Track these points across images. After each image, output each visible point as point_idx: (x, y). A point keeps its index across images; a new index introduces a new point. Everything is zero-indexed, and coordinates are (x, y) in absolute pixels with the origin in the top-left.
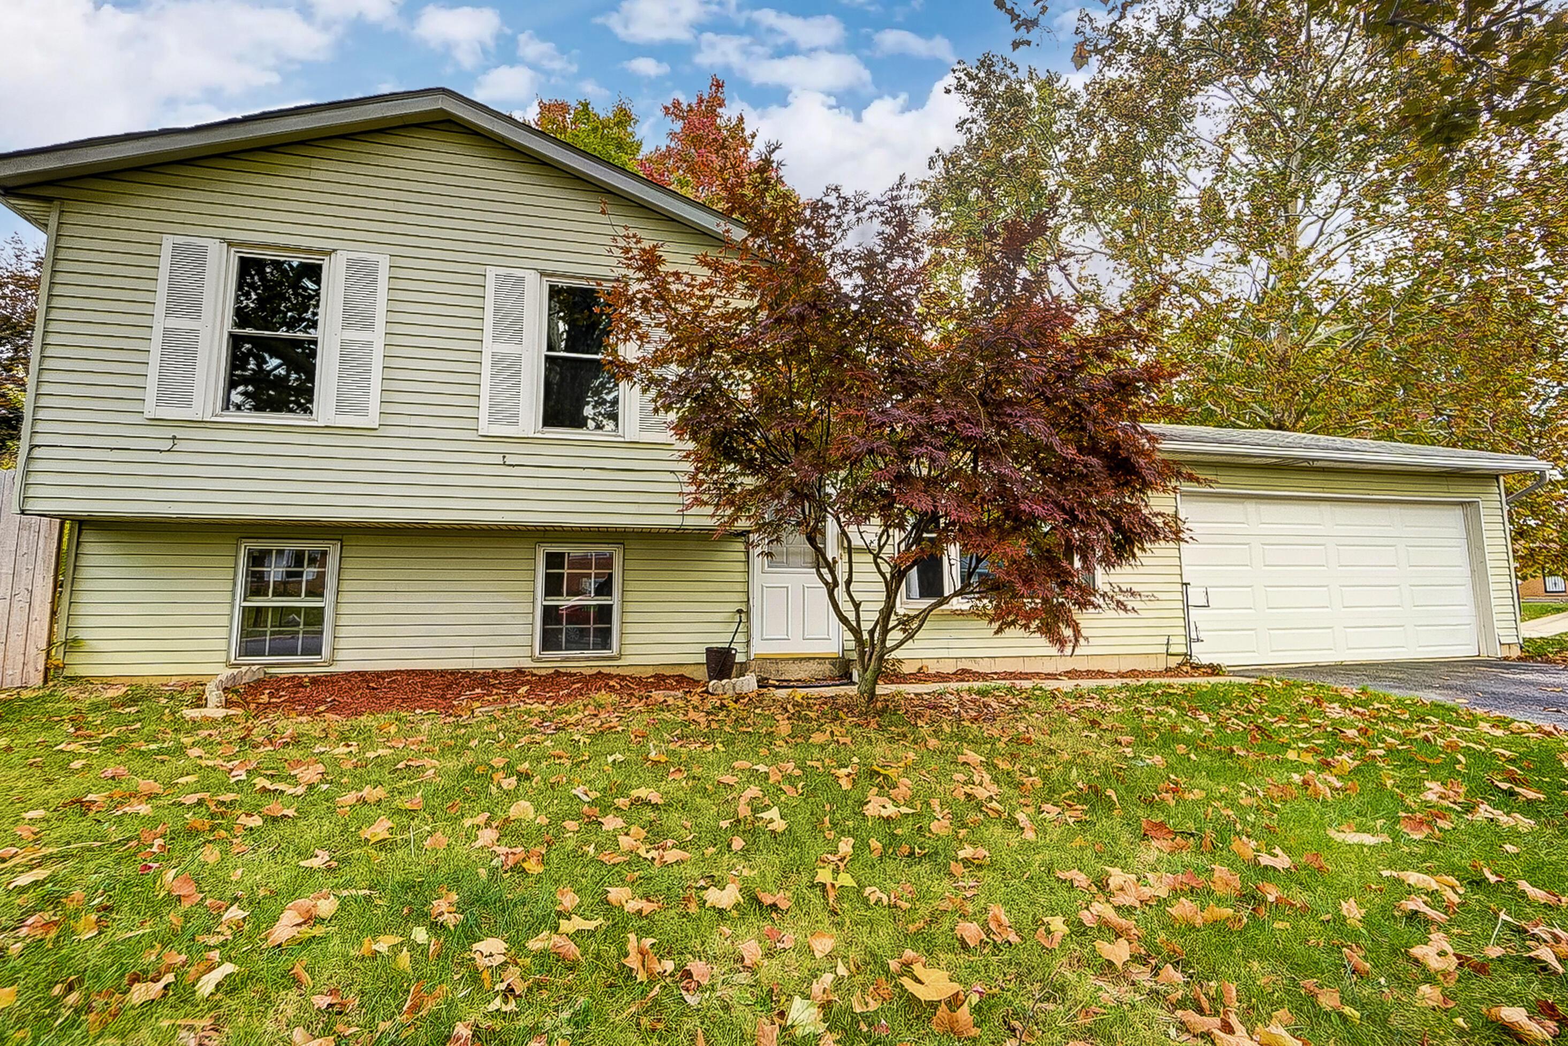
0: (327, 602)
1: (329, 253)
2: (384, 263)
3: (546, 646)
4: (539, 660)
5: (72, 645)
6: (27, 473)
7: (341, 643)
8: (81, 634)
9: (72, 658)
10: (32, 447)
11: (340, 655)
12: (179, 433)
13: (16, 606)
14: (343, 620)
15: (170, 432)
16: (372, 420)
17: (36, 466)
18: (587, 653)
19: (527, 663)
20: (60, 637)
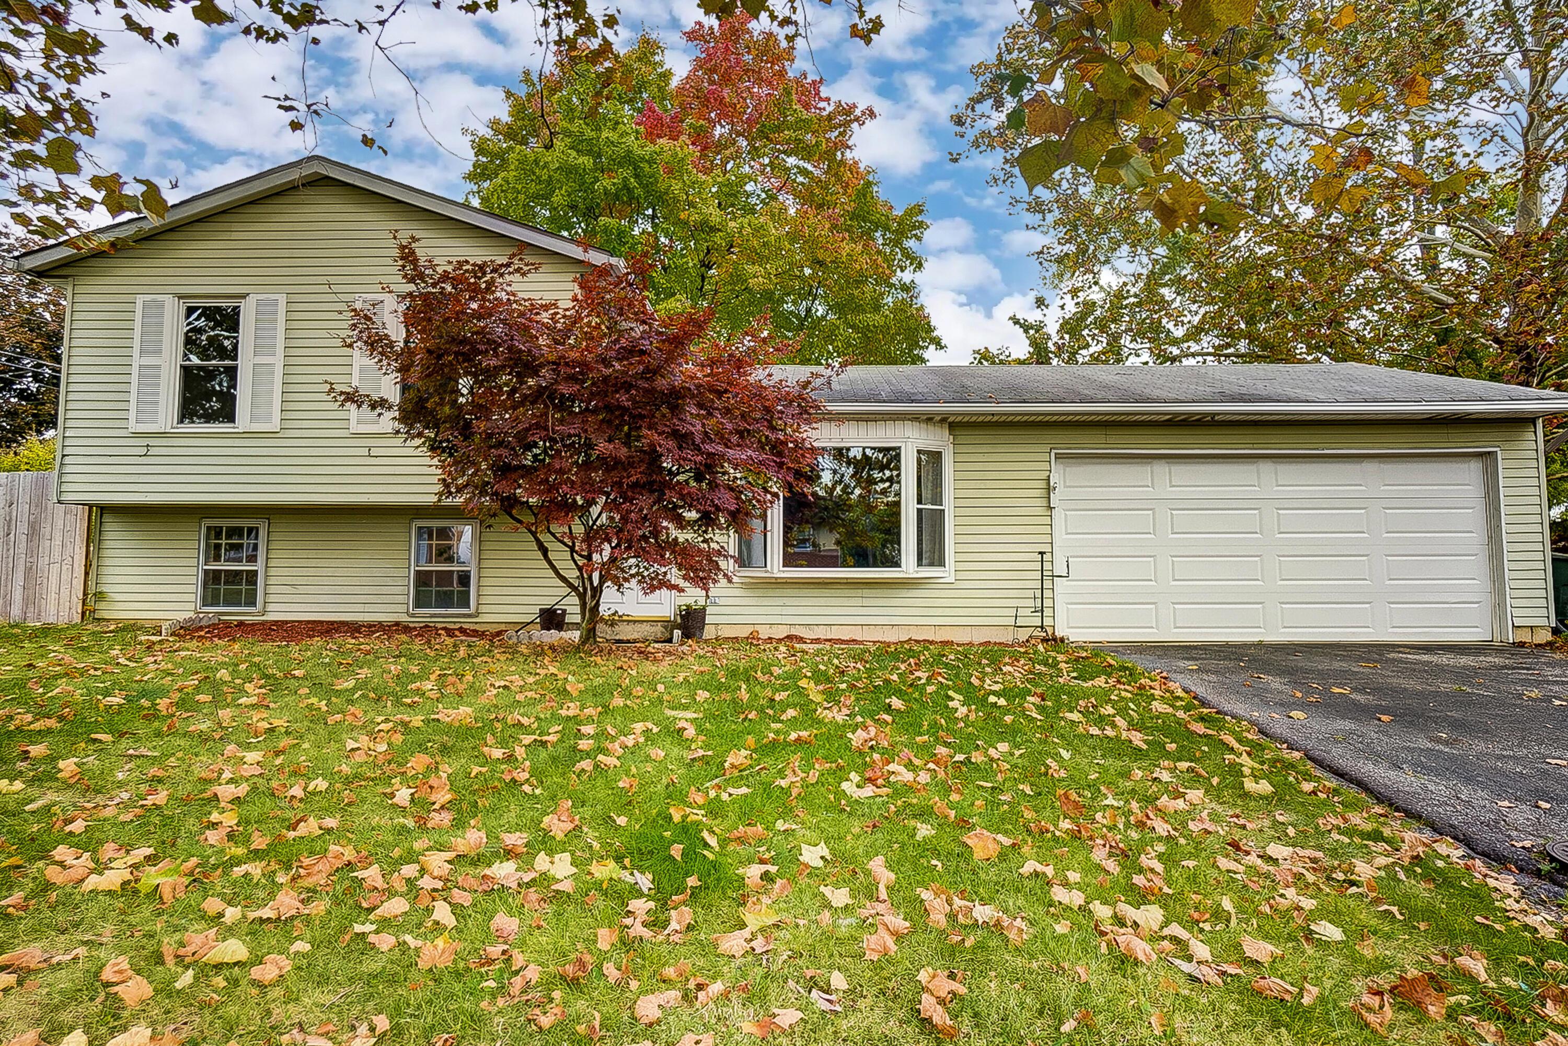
0: (259, 566)
1: (244, 296)
2: (282, 299)
3: (418, 605)
4: (413, 616)
5: (100, 596)
6: (61, 474)
7: (271, 598)
8: (104, 589)
9: (102, 605)
10: (64, 456)
11: (270, 607)
12: (151, 442)
13: (65, 567)
14: (272, 581)
15: (145, 442)
16: (275, 425)
17: (67, 469)
18: (451, 611)
19: (404, 618)
20: (92, 590)
